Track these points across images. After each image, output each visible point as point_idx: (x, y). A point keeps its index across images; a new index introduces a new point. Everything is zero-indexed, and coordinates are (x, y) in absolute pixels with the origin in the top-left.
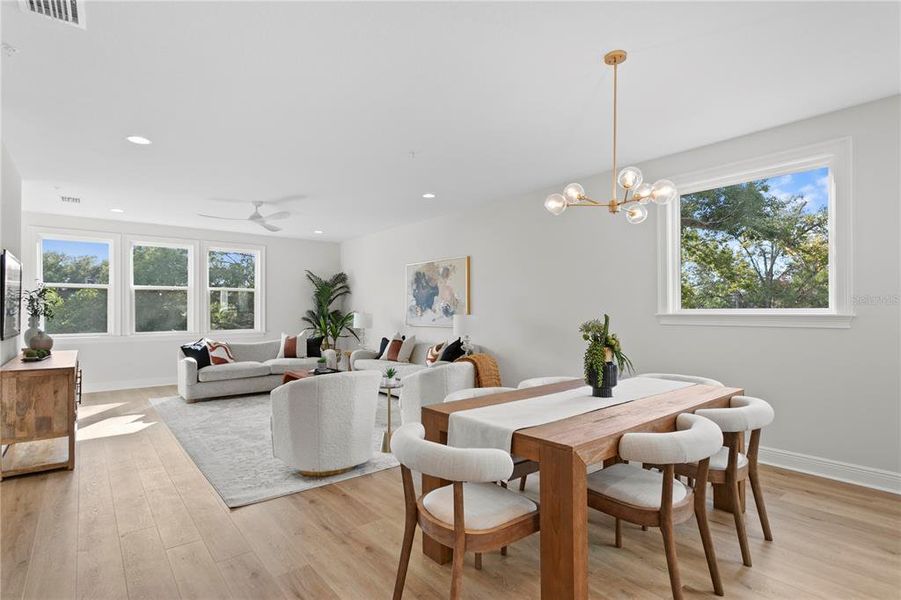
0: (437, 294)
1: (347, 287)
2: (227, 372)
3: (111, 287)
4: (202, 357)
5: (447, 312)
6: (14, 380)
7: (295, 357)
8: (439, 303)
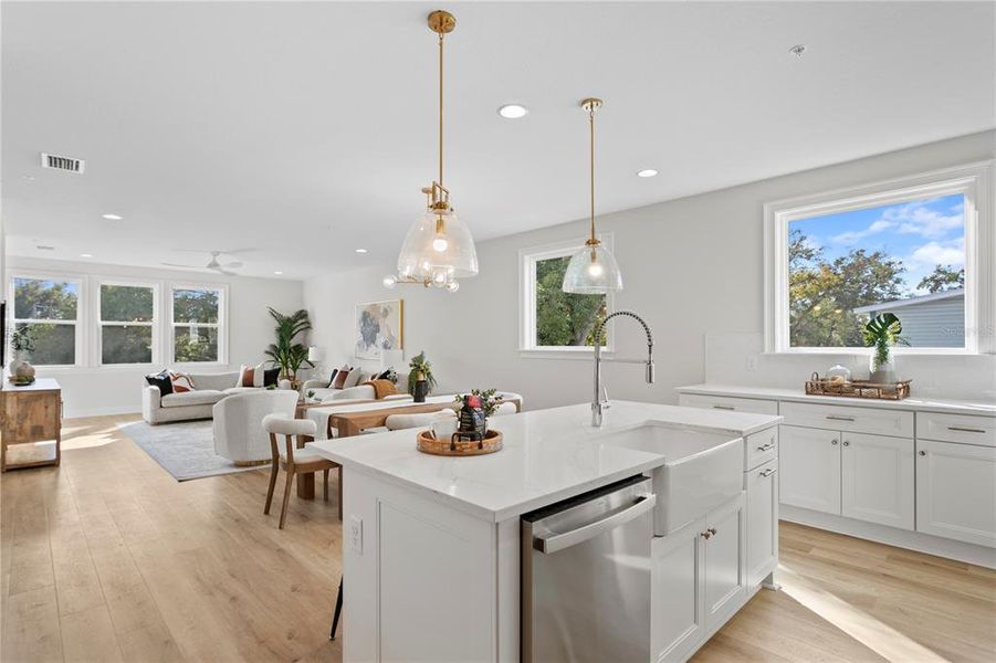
0: (378, 331)
1: (308, 323)
2: (188, 399)
3: (78, 323)
4: (165, 386)
5: (385, 346)
6: (15, 398)
7: (252, 386)
8: (380, 339)
